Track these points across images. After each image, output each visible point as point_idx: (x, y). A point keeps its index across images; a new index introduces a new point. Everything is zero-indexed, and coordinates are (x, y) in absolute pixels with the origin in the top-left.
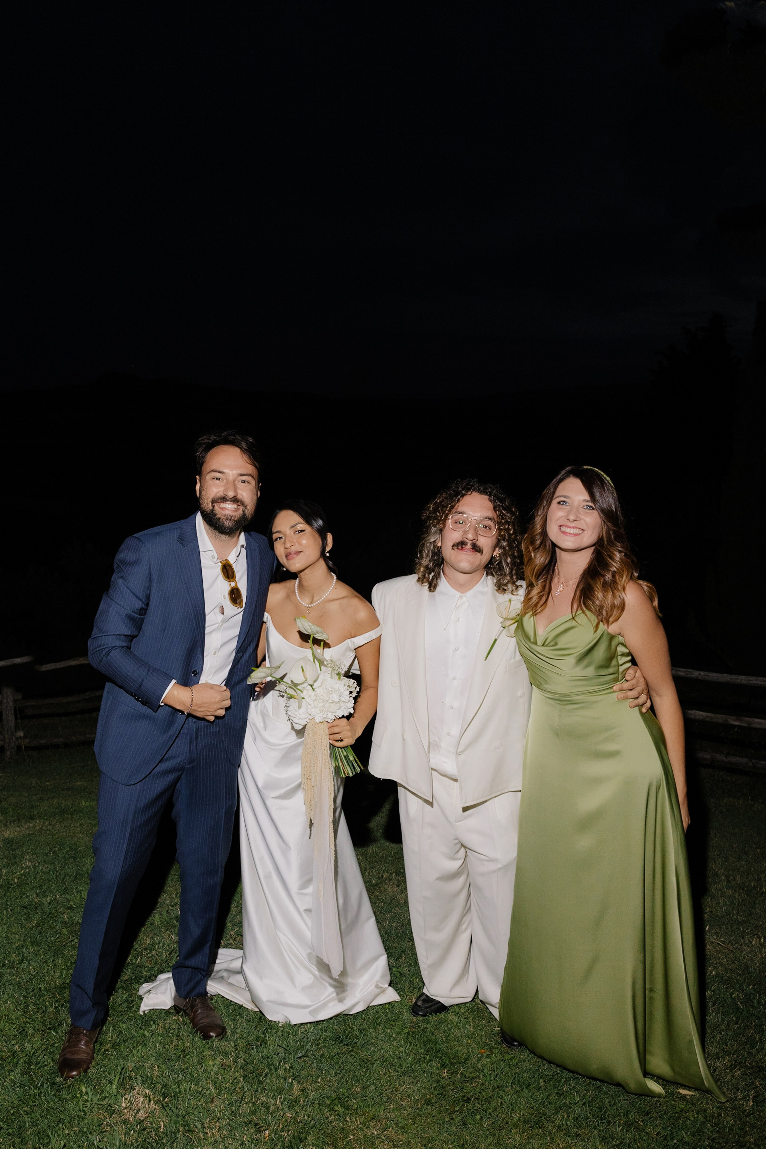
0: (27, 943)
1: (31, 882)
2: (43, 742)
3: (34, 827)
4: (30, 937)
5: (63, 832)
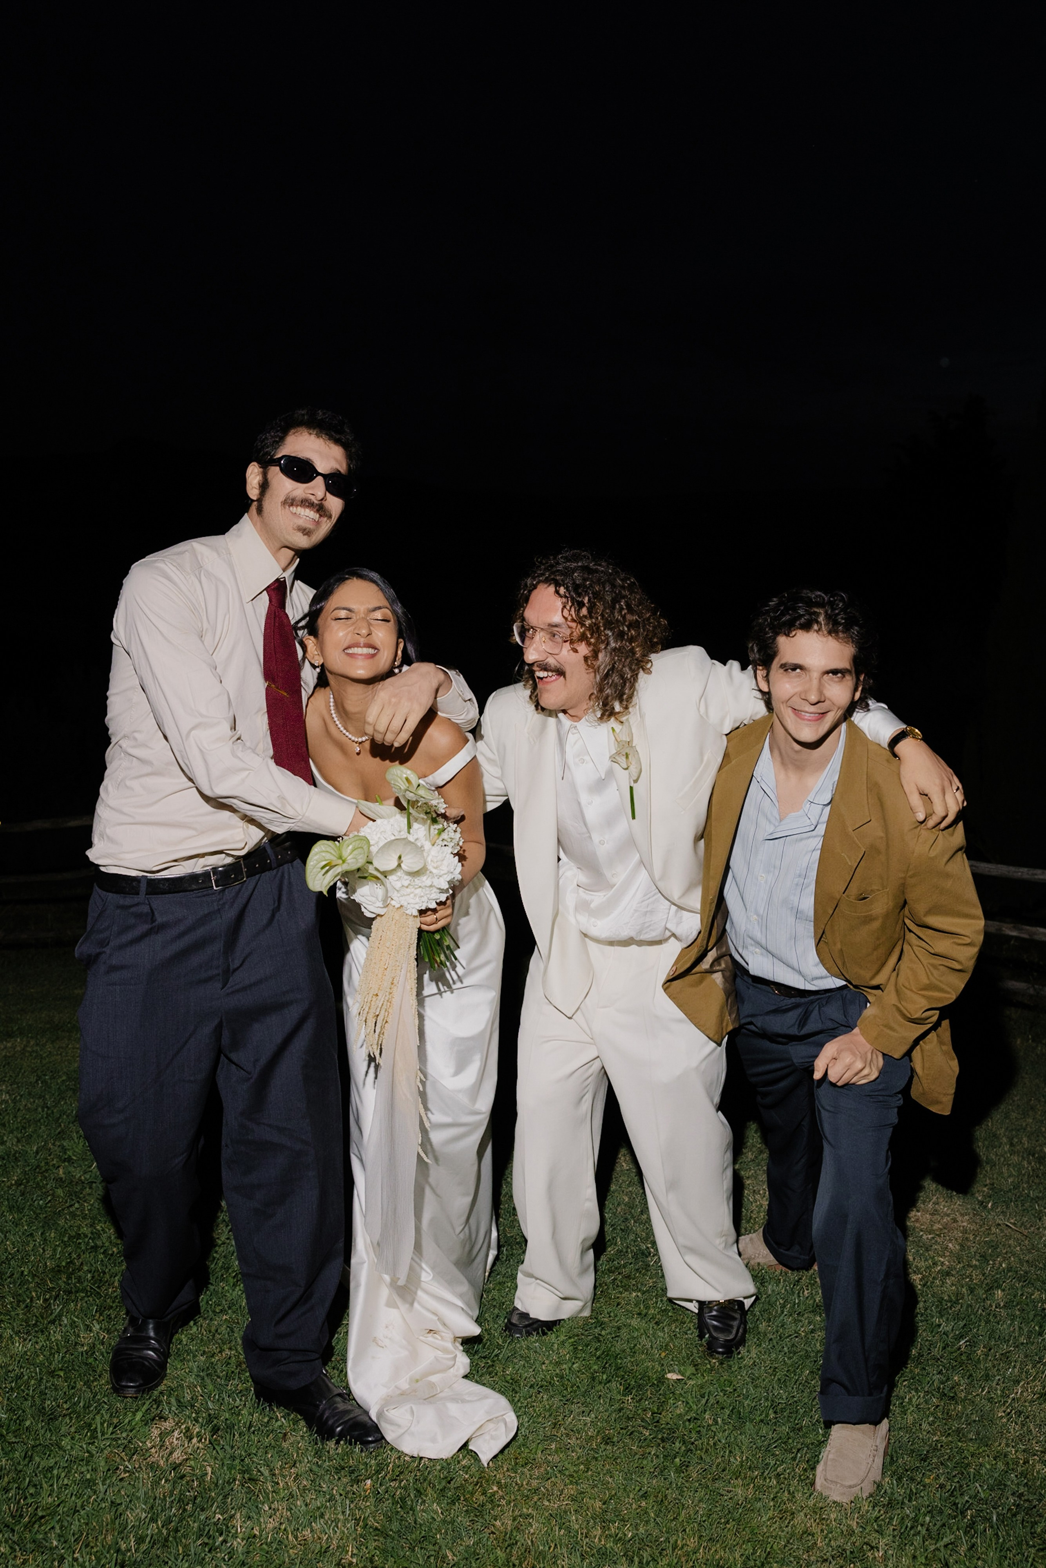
1: (9, 1122)
3: (14, 1046)
4: (8, 1200)
5: (57, 1055)
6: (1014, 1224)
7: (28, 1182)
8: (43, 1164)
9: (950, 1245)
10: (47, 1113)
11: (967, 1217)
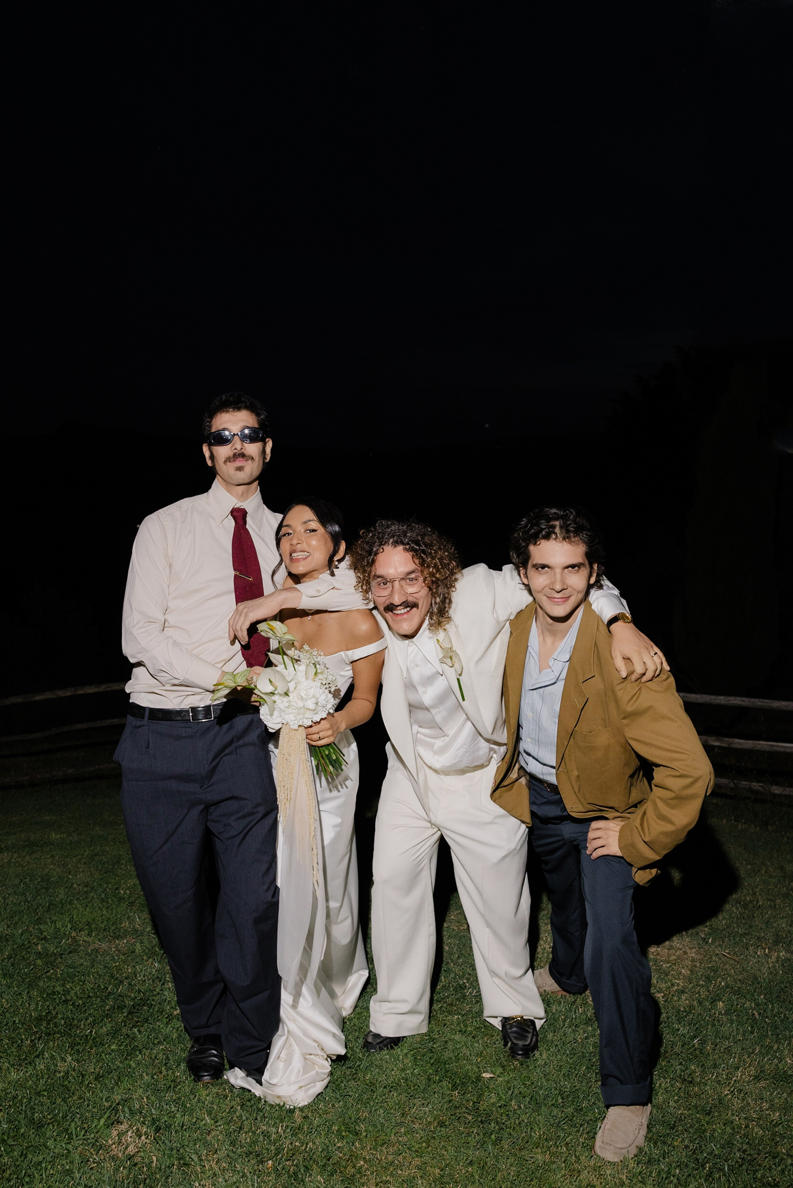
6: (729, 953)
7: (16, 956)
8: (26, 943)
9: (683, 971)
10: (28, 906)
11: (694, 950)
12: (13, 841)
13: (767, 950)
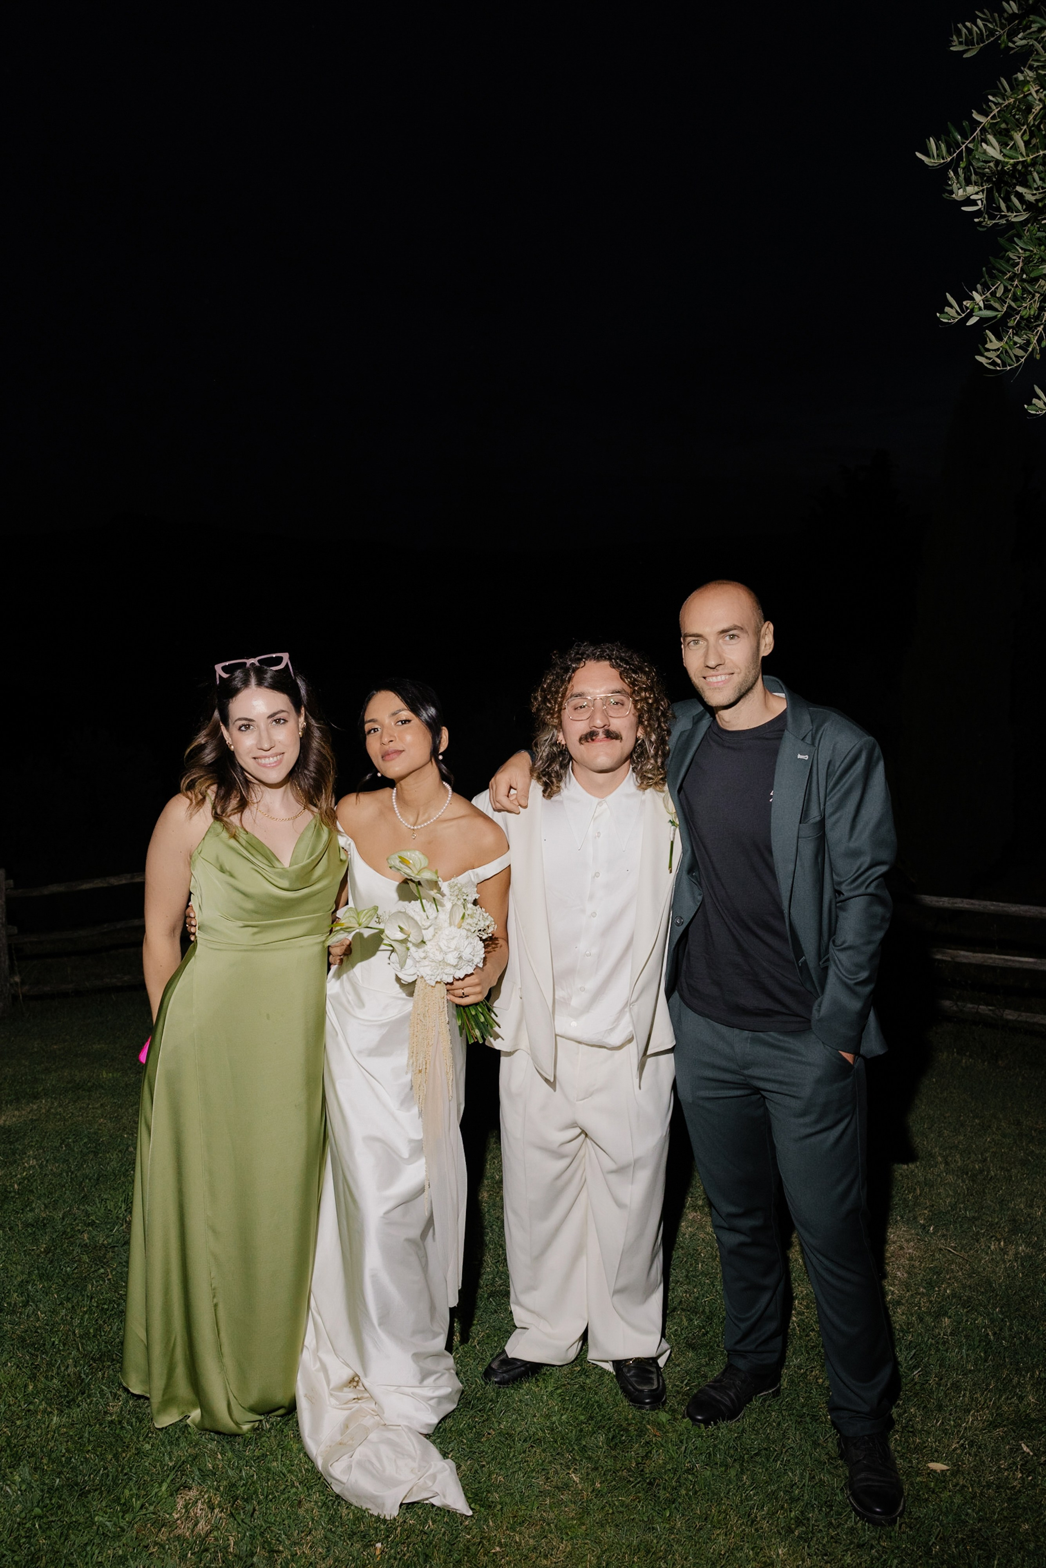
0: (34, 1277)
1: (37, 1188)
2: (47, 989)
3: (40, 1108)
4: (38, 1269)
5: (78, 1116)
6: (955, 1248)
7: (56, 1249)
8: (69, 1230)
9: (899, 1273)
10: (71, 1178)
11: (912, 1244)
12: (54, 1083)
13: (1002, 1243)
